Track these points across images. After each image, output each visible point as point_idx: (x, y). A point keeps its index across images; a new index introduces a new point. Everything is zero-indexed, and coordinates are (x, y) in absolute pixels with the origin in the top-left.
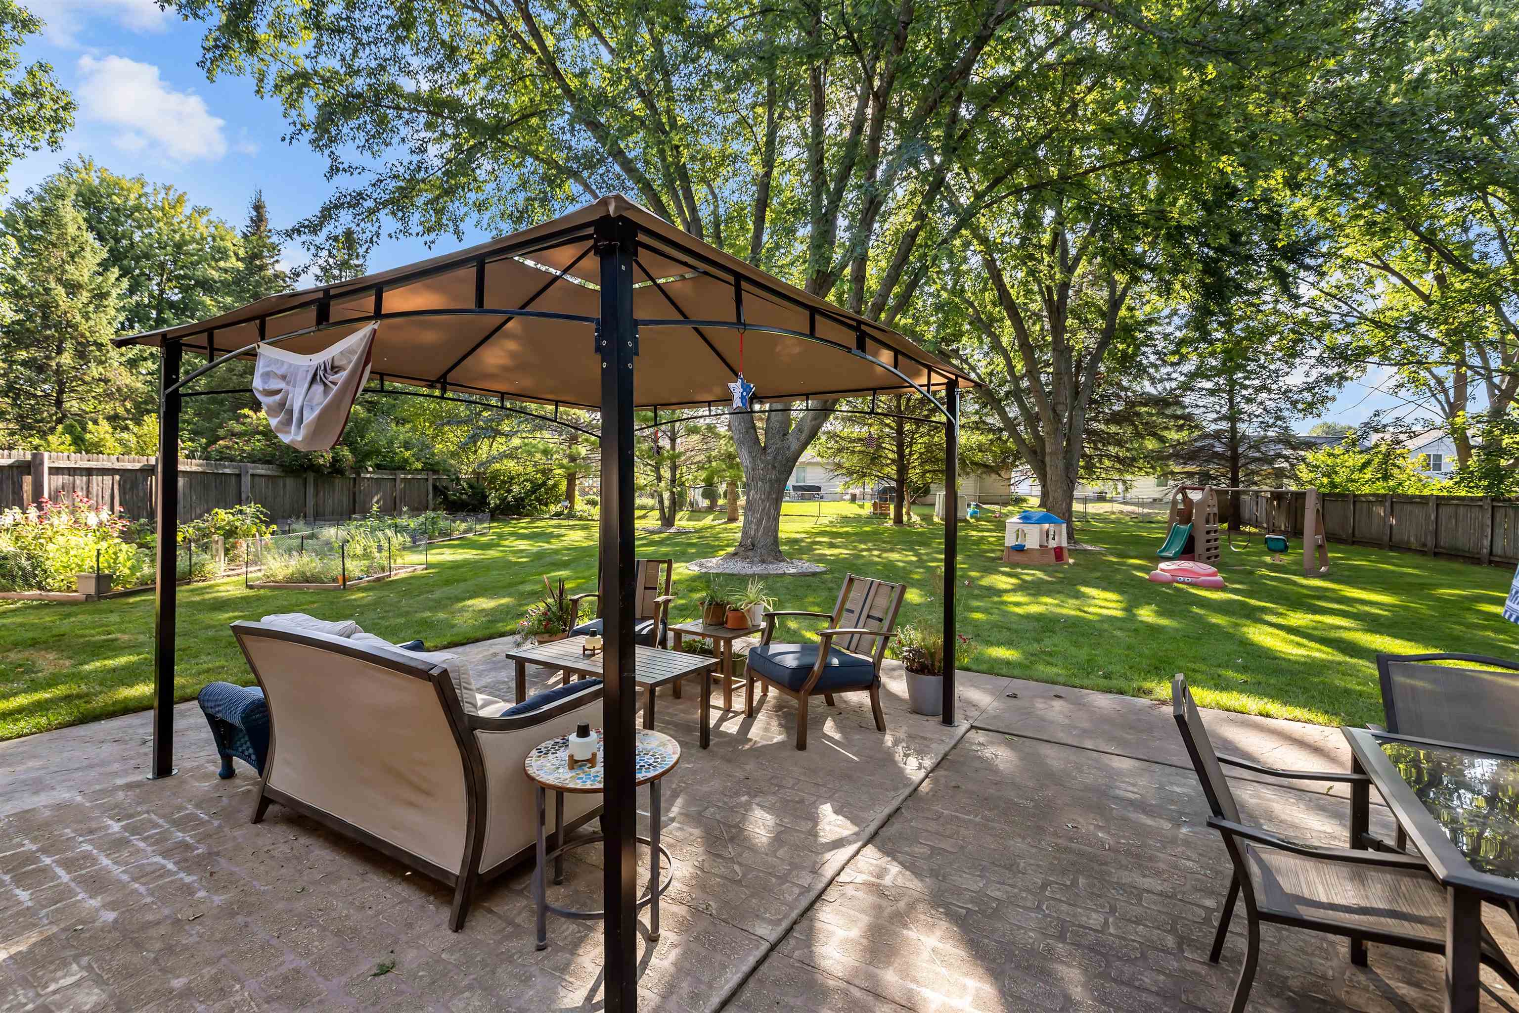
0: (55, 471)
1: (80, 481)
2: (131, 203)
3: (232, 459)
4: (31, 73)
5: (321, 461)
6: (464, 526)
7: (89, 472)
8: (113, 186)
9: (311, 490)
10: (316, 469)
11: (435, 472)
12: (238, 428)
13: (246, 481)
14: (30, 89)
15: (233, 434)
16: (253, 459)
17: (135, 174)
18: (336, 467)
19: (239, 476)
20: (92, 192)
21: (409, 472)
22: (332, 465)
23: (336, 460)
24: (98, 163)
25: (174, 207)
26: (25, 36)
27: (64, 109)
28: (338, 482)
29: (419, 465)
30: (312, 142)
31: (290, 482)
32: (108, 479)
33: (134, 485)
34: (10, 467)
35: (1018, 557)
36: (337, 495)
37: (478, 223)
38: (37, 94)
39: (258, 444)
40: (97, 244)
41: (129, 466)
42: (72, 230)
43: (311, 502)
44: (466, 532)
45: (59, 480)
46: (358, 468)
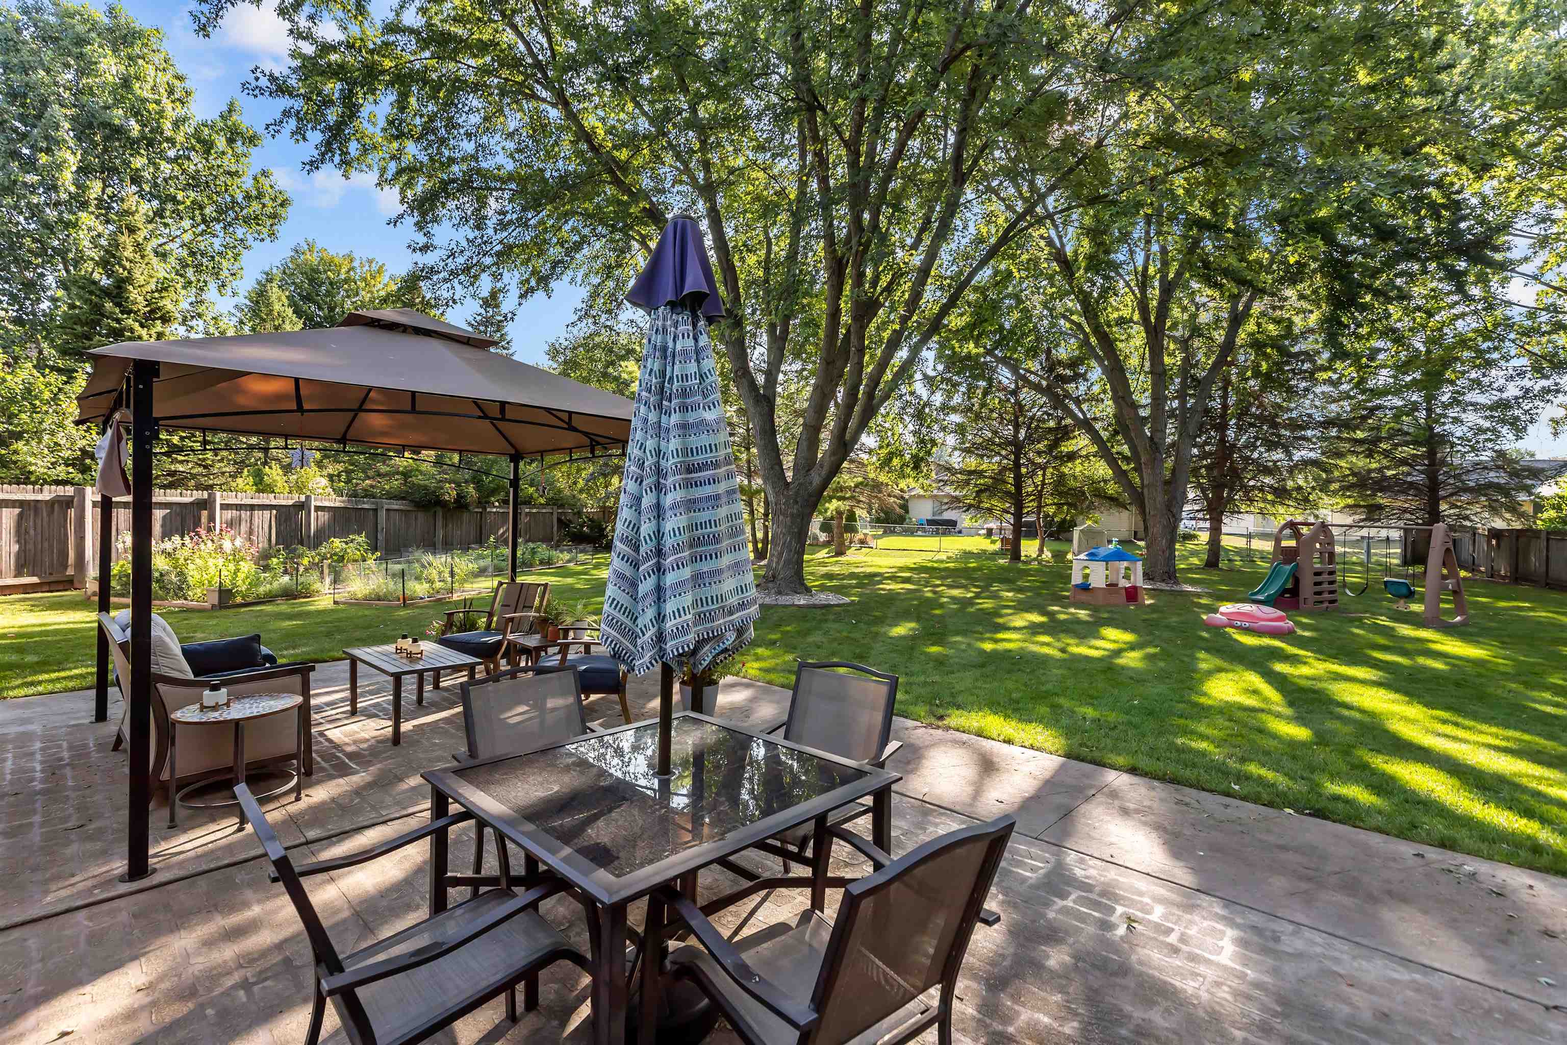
0: (225, 507)
1: (245, 515)
2: (343, 277)
3: (373, 496)
4: (255, 179)
5: (447, 498)
6: (566, 556)
7: (252, 508)
8: (330, 264)
9: (439, 523)
10: (442, 504)
11: (562, 506)
12: (384, 469)
13: (382, 515)
14: (254, 193)
15: (380, 475)
16: (391, 496)
17: (346, 251)
18: (461, 503)
19: (376, 510)
20: (313, 270)
21: (534, 506)
22: (456, 501)
23: (460, 497)
24: (319, 245)
25: (374, 278)
26: (252, 150)
27: (282, 205)
28: (466, 516)
29: (542, 501)
30: (416, 224)
31: (421, 516)
32: (267, 513)
33: (288, 519)
34: (192, 503)
35: (1084, 597)
36: (465, 525)
37: (572, 280)
38: (260, 196)
39: (396, 483)
40: (294, 317)
41: (284, 503)
42: (277, 307)
43: (440, 533)
44: (569, 561)
45: (229, 514)
46: (483, 502)
